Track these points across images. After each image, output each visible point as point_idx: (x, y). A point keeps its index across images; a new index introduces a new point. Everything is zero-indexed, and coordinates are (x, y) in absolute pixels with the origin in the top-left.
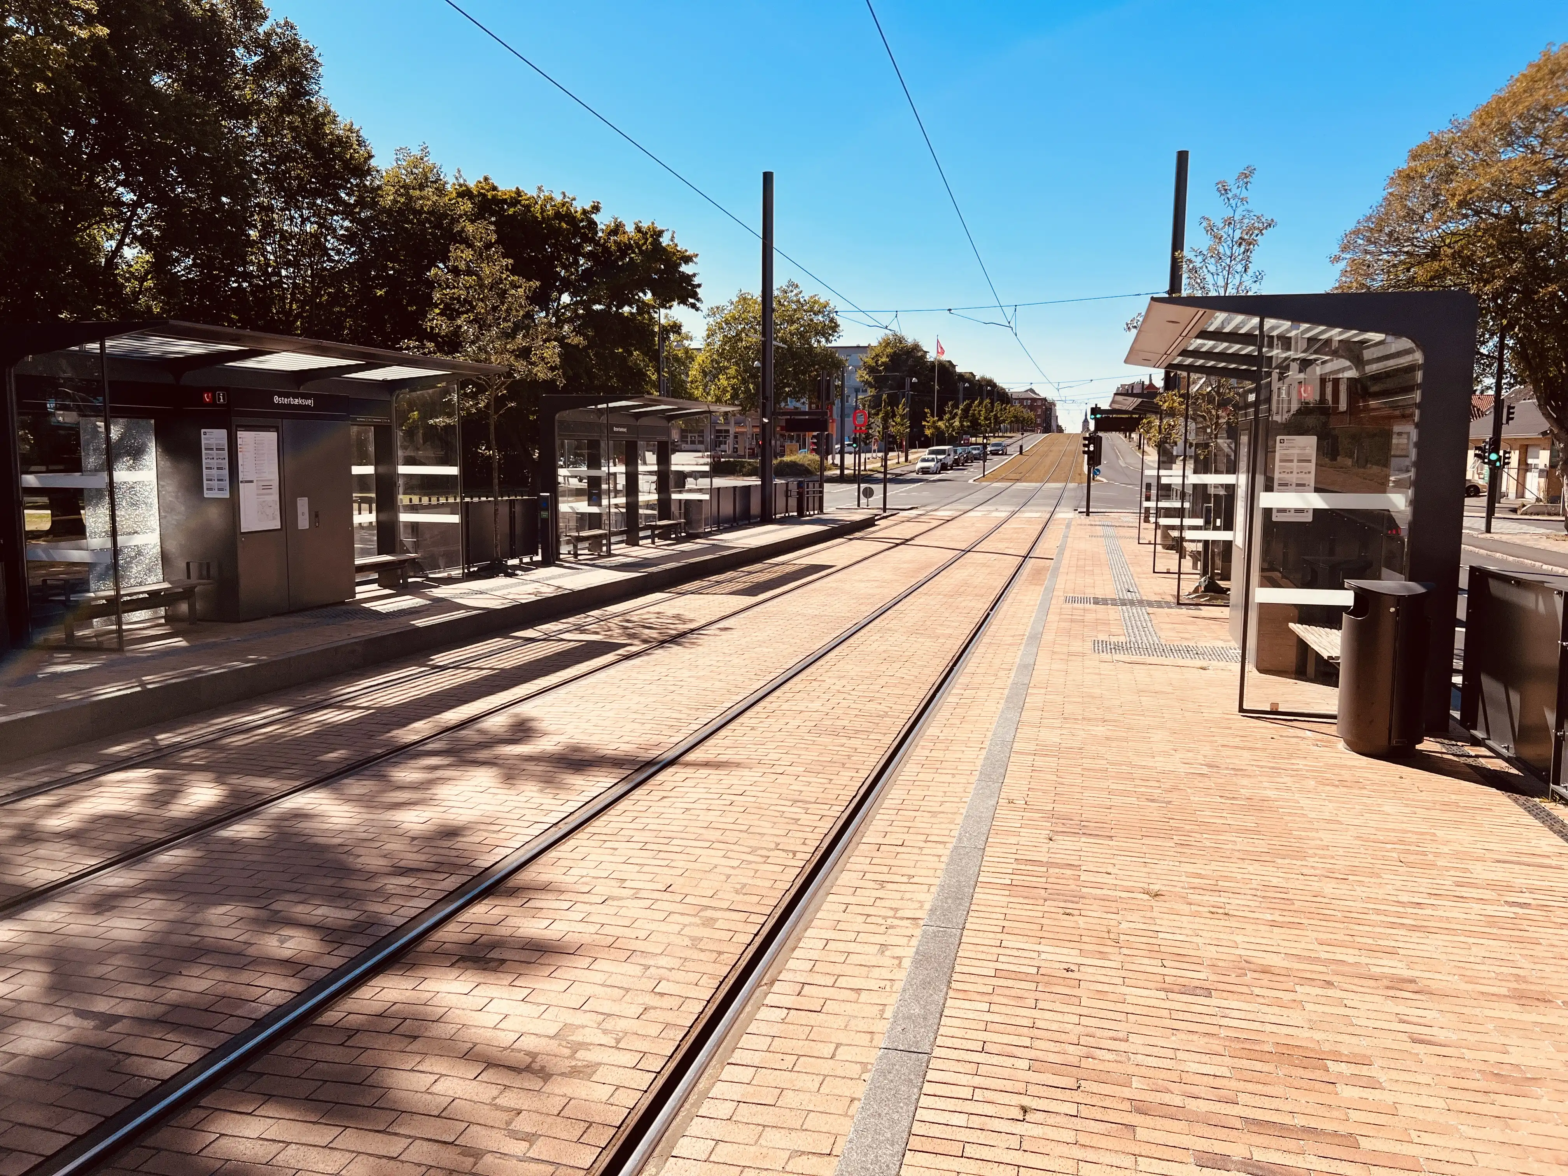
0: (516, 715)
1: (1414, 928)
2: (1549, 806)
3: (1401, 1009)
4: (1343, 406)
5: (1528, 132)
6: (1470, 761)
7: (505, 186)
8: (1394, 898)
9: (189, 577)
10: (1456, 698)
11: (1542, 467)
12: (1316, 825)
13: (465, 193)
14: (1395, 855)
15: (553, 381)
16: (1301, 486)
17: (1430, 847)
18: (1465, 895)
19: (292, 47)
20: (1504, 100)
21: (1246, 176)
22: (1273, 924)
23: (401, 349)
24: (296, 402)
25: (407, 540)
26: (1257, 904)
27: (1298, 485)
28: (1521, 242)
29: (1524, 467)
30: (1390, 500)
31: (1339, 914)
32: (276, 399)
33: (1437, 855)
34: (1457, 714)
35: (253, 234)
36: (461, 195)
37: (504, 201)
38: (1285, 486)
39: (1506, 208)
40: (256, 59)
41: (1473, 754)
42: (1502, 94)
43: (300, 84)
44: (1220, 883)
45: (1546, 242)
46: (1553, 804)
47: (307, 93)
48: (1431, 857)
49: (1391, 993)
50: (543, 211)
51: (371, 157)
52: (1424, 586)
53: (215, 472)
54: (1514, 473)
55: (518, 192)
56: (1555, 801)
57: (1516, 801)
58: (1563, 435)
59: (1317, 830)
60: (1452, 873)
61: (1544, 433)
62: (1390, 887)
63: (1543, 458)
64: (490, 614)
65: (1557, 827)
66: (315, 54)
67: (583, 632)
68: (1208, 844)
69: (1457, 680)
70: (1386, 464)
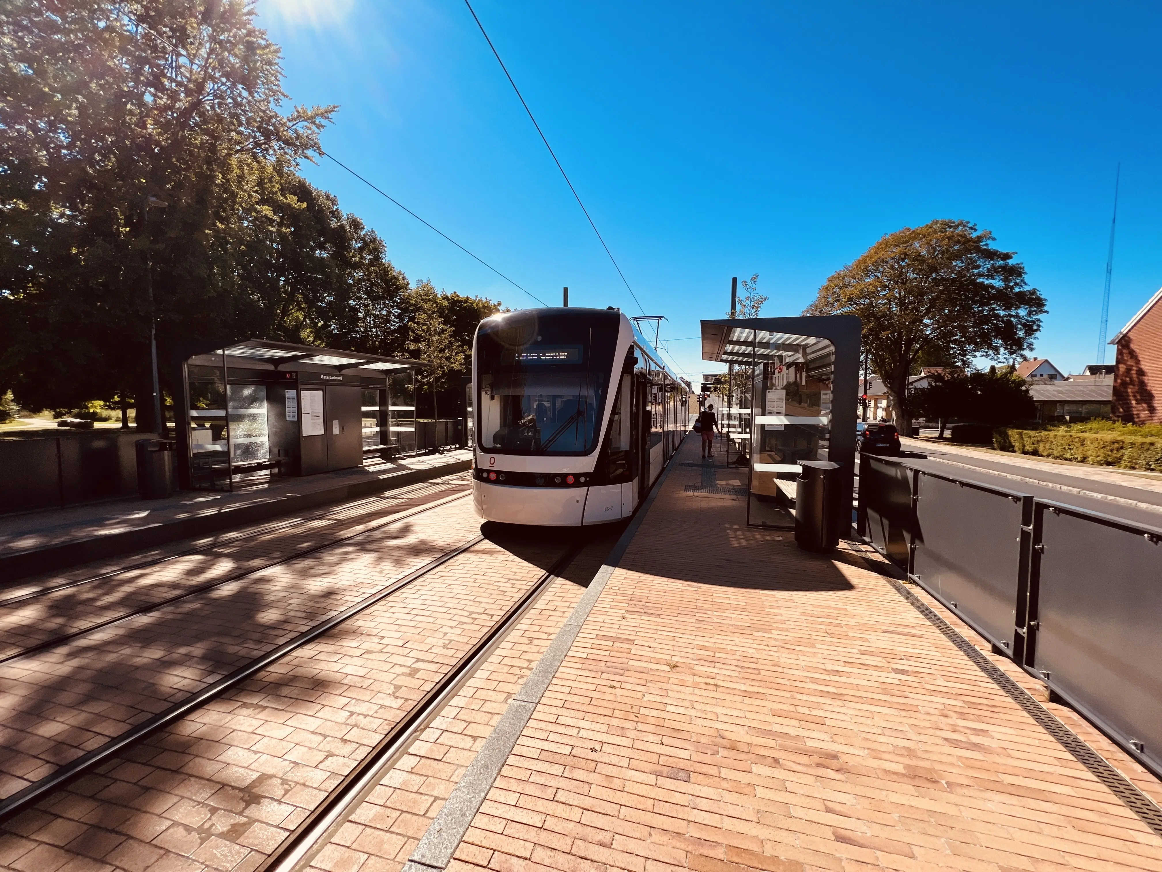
0: (407, 523)
1: (837, 696)
2: (908, 586)
3: (828, 794)
4: (804, 383)
5: (877, 270)
6: (863, 555)
7: (462, 295)
8: (822, 667)
9: (279, 456)
10: (855, 514)
11: (883, 407)
12: (780, 604)
13: (446, 298)
14: (823, 627)
15: (461, 370)
16: (778, 414)
17: (844, 620)
18: (867, 662)
19: (374, 240)
20: (867, 257)
21: (755, 278)
22: (746, 694)
23: (394, 356)
24: (333, 378)
25: (393, 439)
26: (737, 674)
27: (777, 413)
28: (873, 315)
29: (876, 407)
30: (820, 420)
31: (788, 683)
32: (322, 377)
33: (849, 626)
34: (855, 525)
35: (361, 315)
36: (444, 299)
37: (462, 301)
38: (771, 414)
39: (867, 301)
40: (359, 245)
41: (864, 550)
42: (865, 255)
43: (378, 255)
44: (717, 655)
45: (884, 315)
46: (910, 585)
47: (380, 258)
48: (844, 629)
49: (821, 771)
50: (477, 305)
51: (408, 284)
52: (838, 465)
53: (291, 409)
54: (872, 409)
55: (468, 298)
56: (911, 583)
57: (889, 582)
58: (893, 394)
59: (779, 608)
60: (857, 642)
61: (884, 393)
62: (820, 655)
63: (884, 404)
64: (419, 472)
65: (915, 602)
66: (384, 243)
67: (463, 480)
68: (715, 620)
69: (855, 503)
70: (819, 405)
